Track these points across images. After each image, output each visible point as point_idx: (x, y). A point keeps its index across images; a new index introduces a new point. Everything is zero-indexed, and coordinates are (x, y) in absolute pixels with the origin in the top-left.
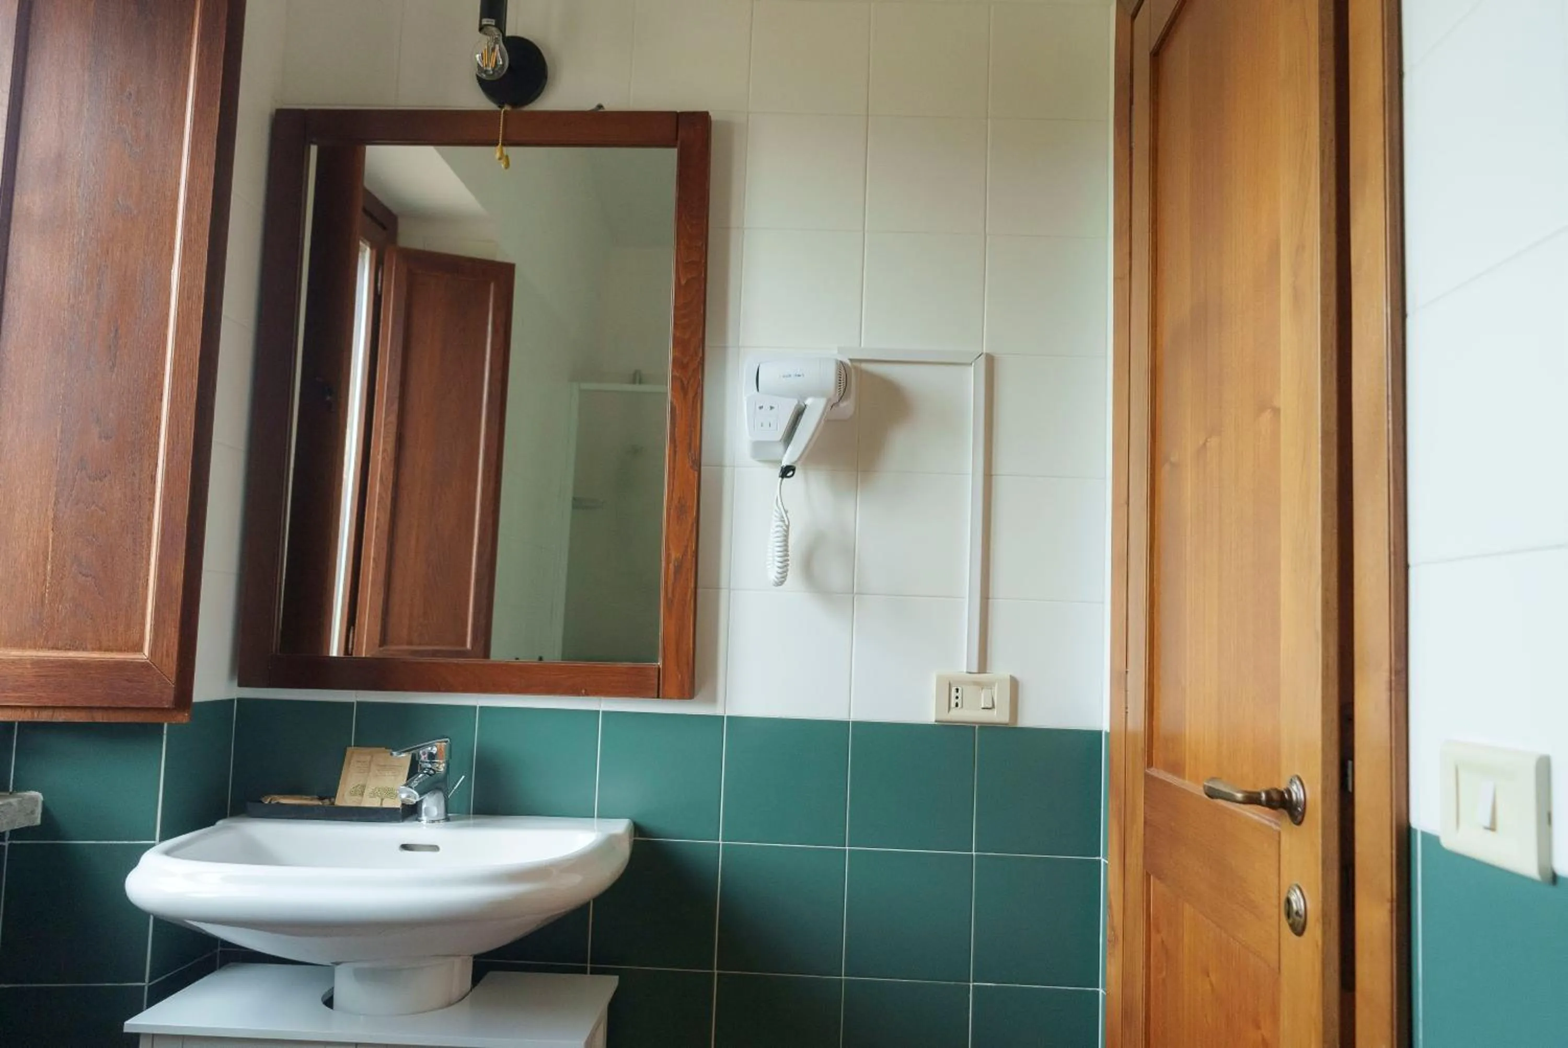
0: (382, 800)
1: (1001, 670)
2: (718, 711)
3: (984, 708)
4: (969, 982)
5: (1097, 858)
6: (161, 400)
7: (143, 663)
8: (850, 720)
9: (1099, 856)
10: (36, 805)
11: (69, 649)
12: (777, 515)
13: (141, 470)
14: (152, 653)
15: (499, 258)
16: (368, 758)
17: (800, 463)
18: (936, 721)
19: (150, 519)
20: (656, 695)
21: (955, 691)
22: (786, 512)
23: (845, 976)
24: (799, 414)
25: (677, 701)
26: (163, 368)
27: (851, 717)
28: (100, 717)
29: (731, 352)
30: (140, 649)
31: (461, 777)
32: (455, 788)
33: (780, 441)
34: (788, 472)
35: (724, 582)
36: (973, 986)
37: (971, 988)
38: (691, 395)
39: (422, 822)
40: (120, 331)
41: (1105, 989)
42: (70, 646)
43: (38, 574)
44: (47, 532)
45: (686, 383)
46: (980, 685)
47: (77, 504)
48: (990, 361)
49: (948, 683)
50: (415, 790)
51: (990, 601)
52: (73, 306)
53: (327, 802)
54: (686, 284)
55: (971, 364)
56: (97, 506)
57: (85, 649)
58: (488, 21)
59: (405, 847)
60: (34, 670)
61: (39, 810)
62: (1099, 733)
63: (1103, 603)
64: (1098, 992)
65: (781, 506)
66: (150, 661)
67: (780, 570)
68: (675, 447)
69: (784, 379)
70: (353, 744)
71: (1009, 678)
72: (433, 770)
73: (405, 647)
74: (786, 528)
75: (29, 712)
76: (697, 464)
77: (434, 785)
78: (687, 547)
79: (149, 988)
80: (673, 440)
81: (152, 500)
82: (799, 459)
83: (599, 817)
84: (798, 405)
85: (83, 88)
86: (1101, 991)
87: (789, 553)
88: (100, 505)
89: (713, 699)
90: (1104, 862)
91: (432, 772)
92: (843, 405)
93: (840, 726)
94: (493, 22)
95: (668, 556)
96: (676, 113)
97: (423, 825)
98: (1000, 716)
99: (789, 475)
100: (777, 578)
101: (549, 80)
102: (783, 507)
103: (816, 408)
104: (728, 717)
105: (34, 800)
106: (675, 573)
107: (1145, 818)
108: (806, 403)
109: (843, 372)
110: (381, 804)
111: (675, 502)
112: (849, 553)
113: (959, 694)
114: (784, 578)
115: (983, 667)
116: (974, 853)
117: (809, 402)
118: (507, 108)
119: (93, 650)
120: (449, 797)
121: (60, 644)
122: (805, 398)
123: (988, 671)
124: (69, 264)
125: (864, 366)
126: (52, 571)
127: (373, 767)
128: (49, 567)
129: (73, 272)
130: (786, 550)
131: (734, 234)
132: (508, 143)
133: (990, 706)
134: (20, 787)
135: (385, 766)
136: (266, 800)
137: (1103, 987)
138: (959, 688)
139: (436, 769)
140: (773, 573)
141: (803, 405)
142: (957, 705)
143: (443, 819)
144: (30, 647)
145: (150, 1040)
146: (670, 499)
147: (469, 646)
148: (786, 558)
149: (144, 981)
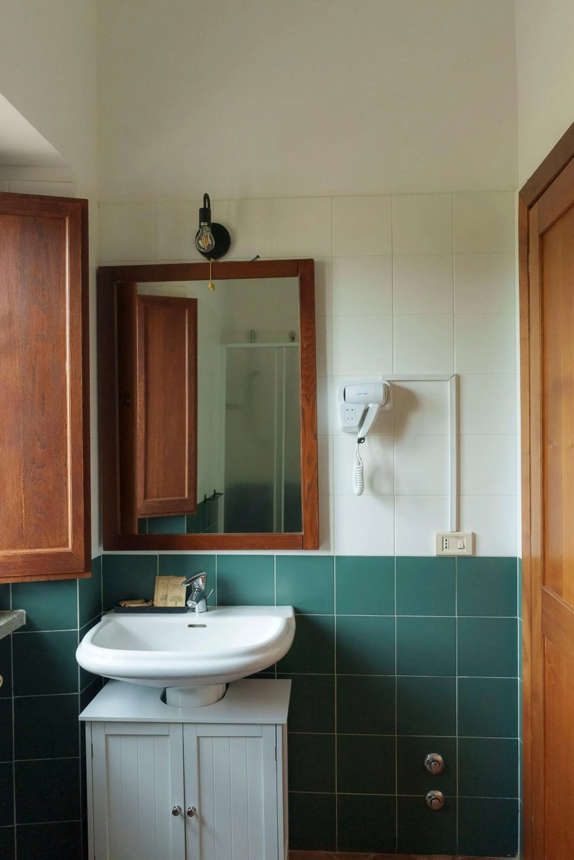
0: (176, 602)
1: (467, 530)
2: (331, 553)
3: (459, 548)
4: (456, 676)
5: (516, 617)
6: (66, 428)
7: (69, 552)
8: (395, 556)
9: (517, 616)
10: (23, 616)
11: (36, 548)
12: (357, 461)
13: (60, 462)
14: (73, 547)
15: (189, 296)
16: (166, 581)
17: (367, 436)
18: (437, 555)
19: (66, 484)
20: (302, 548)
21: (445, 541)
22: (361, 459)
23: (397, 675)
24: (366, 411)
25: (312, 550)
26: (66, 412)
27: (395, 554)
28: (52, 578)
29: (329, 379)
30: (66, 545)
31: (211, 590)
32: (209, 595)
33: (357, 426)
34: (361, 440)
35: (331, 492)
36: (458, 678)
37: (457, 679)
38: (311, 403)
39: (196, 613)
40: (45, 396)
41: (520, 678)
42: (36, 546)
43: (19, 514)
44: (21, 494)
45: (309, 397)
46: (458, 537)
47: (33, 480)
48: (458, 378)
49: (442, 537)
50: (195, 602)
51: (461, 496)
52: (23, 386)
53: (150, 603)
54: (306, 347)
55: (449, 380)
56: (42, 480)
57: (43, 547)
58: (204, 224)
59: (190, 626)
60: (22, 559)
61: (25, 618)
62: (515, 559)
63: (516, 495)
64: (517, 679)
65: (358, 455)
66: (72, 551)
67: (360, 489)
68: (305, 430)
69: (358, 396)
70: (158, 574)
71: (471, 533)
72: (200, 589)
73: (156, 499)
74: (362, 469)
75: (21, 578)
76: (315, 436)
77: (202, 596)
78: (313, 477)
79: (80, 695)
80: (304, 425)
81: (66, 476)
82: (366, 435)
83: (277, 605)
84: (365, 407)
85: (18, 279)
86: (519, 679)
87: (364, 479)
88: (44, 480)
89: (328, 549)
90: (519, 620)
91: (199, 590)
92: (387, 406)
93: (391, 559)
94: (206, 224)
95: (304, 481)
96: (297, 260)
97: (196, 614)
98: (467, 552)
99: (362, 442)
100: (359, 493)
101: (231, 245)
102: (359, 456)
103: (374, 409)
104: (336, 556)
105: (22, 613)
106: (308, 489)
107: (542, 610)
108: (369, 406)
109: (386, 389)
110: (176, 605)
111: (306, 456)
112: (391, 475)
113: (447, 542)
114: (362, 493)
115: (458, 529)
116: (456, 617)
117: (370, 406)
118: (212, 260)
119: (46, 547)
120: (207, 599)
121: (32, 546)
122: (368, 404)
123: (461, 530)
124: (19, 366)
125: (395, 383)
126: (25, 512)
127: (170, 587)
128: (23, 511)
129: (21, 370)
130: (363, 477)
131: (328, 319)
132: (214, 278)
133: (463, 547)
134: (15, 608)
135: (175, 585)
136: (123, 605)
137: (520, 677)
138: (447, 539)
139: (201, 588)
140: (357, 489)
141: (367, 407)
142: (446, 547)
143: (206, 611)
144: (18, 548)
145: (90, 724)
146: (304, 454)
147: (187, 496)
148: (363, 481)
149: (78, 692)
